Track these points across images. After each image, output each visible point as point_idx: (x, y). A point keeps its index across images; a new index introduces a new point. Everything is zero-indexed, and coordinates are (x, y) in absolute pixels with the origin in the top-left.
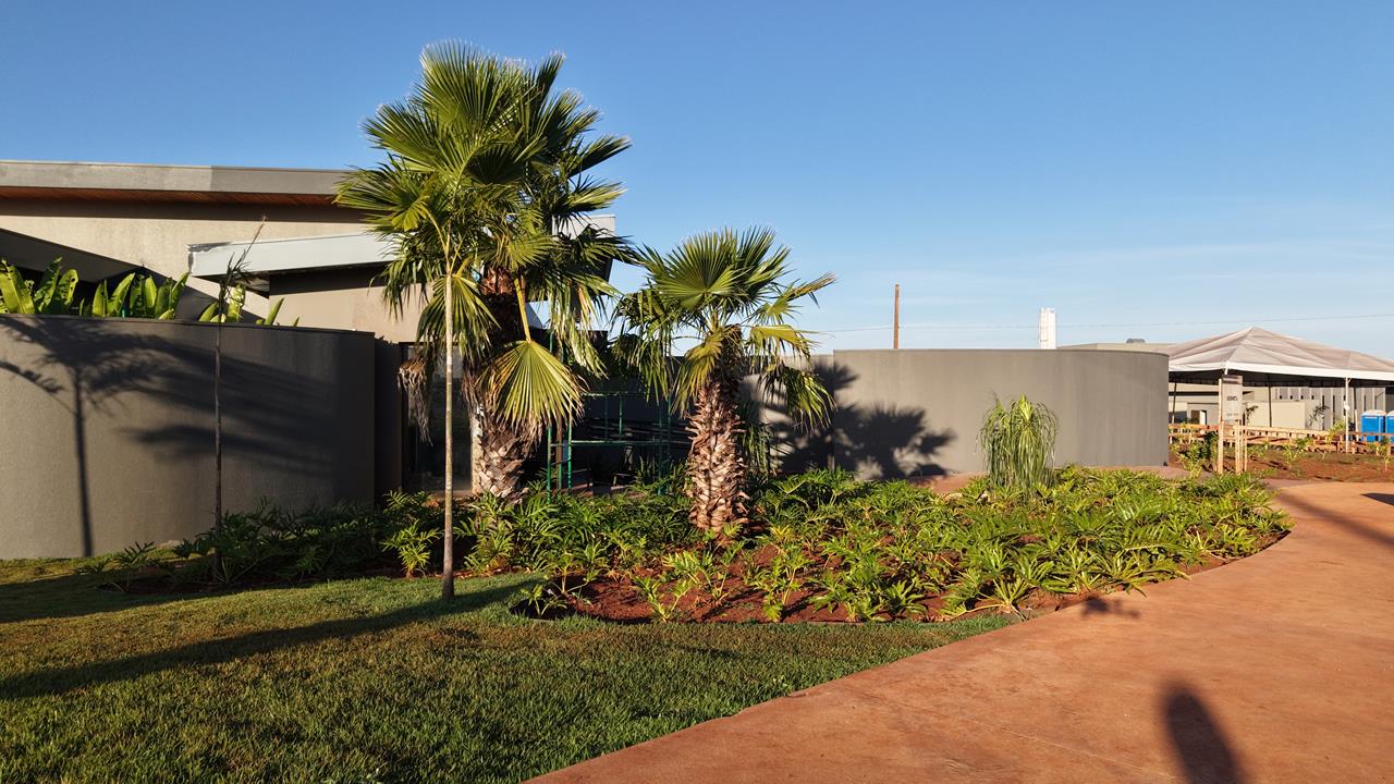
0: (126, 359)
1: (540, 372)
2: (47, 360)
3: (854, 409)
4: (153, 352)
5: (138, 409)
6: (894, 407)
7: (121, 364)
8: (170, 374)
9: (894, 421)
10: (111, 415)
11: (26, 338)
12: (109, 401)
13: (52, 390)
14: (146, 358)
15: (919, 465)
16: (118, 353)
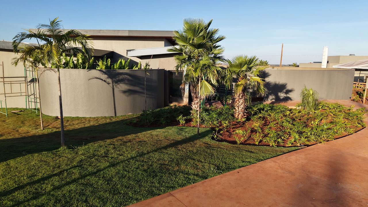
0: (121, 77)
1: (206, 87)
2: (108, 78)
3: (269, 83)
4: (125, 76)
5: (123, 87)
6: (279, 82)
7: (120, 78)
8: (128, 80)
9: (279, 86)
10: (119, 88)
11: (104, 74)
12: (118, 86)
13: (109, 84)
14: (124, 77)
15: (284, 96)
16: (119, 76)
